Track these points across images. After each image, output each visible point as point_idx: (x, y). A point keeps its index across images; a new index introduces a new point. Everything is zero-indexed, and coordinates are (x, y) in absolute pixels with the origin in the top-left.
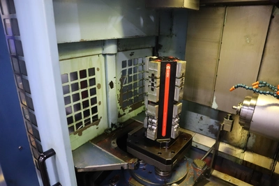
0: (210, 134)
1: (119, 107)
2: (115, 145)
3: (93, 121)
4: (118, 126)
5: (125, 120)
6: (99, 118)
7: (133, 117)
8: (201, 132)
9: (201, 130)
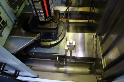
0: (63, 5)
1: (12, 9)
2: (24, 32)
3: (3, 25)
4: (18, 20)
5: (19, 15)
6: (5, 22)
7: (23, 11)
8: (58, 5)
9: (58, 4)
